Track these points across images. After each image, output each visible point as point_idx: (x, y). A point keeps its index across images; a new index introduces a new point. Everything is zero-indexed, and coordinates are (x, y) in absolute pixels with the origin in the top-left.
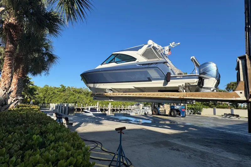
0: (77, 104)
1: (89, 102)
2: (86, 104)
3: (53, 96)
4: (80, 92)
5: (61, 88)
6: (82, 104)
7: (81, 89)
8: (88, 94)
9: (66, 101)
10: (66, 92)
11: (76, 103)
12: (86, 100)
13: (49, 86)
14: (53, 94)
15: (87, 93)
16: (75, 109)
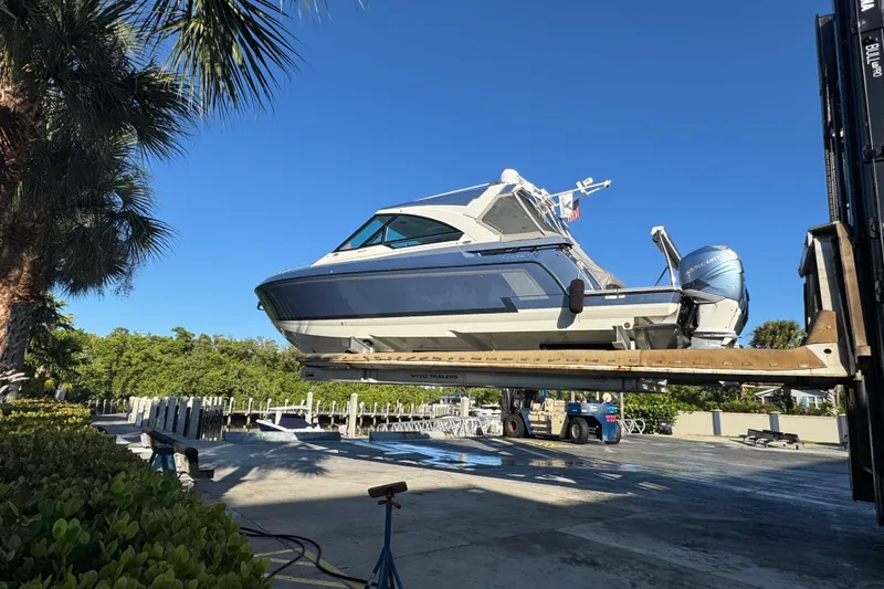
0: (232, 399)
1: (280, 389)
2: (266, 400)
3: (145, 369)
4: (244, 356)
5: (175, 338)
6: (251, 399)
7: (251, 342)
8: (275, 360)
9: (193, 387)
10: (195, 354)
11: (230, 393)
12: (267, 383)
13: (131, 333)
14: (144, 360)
15: (272, 357)
16: (226, 418)
